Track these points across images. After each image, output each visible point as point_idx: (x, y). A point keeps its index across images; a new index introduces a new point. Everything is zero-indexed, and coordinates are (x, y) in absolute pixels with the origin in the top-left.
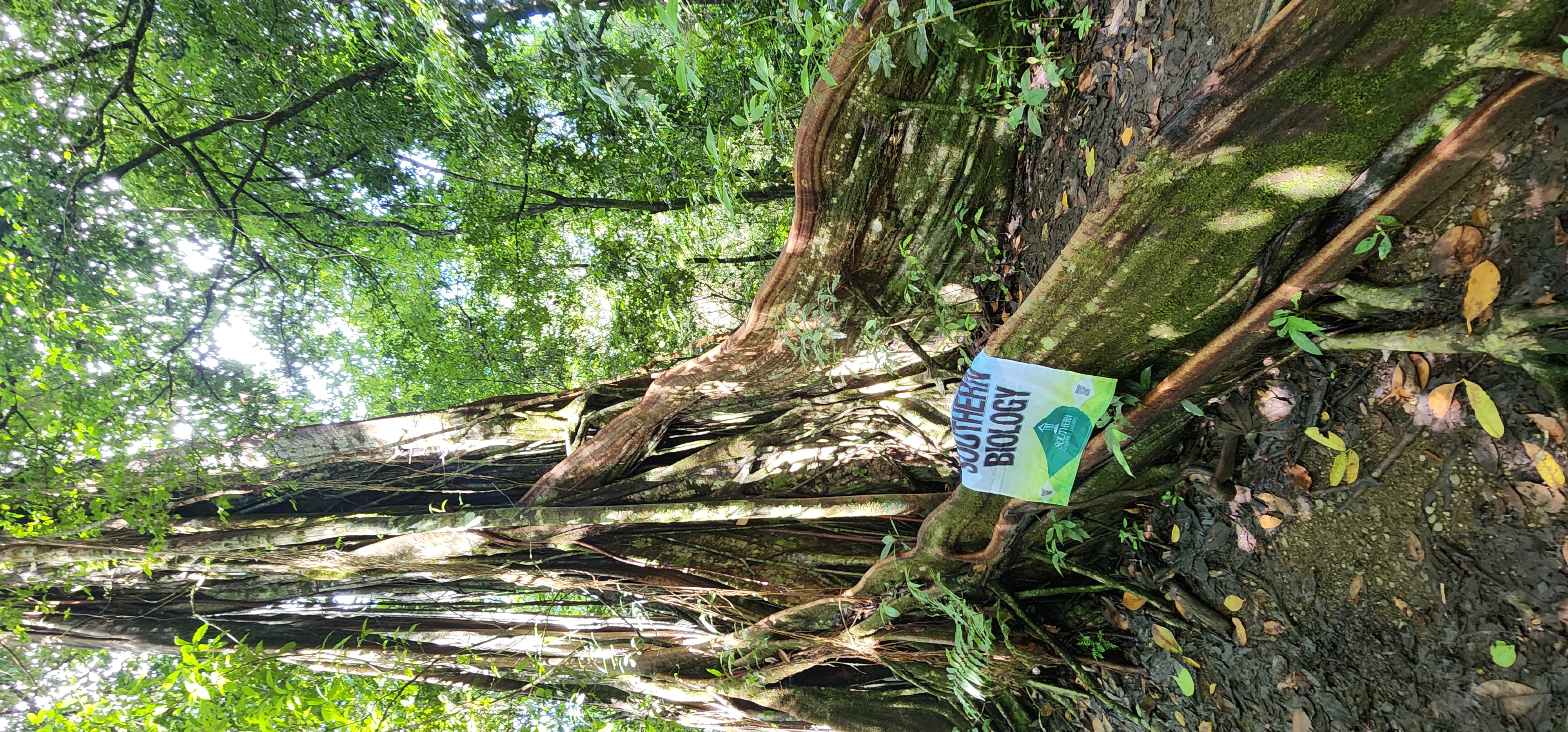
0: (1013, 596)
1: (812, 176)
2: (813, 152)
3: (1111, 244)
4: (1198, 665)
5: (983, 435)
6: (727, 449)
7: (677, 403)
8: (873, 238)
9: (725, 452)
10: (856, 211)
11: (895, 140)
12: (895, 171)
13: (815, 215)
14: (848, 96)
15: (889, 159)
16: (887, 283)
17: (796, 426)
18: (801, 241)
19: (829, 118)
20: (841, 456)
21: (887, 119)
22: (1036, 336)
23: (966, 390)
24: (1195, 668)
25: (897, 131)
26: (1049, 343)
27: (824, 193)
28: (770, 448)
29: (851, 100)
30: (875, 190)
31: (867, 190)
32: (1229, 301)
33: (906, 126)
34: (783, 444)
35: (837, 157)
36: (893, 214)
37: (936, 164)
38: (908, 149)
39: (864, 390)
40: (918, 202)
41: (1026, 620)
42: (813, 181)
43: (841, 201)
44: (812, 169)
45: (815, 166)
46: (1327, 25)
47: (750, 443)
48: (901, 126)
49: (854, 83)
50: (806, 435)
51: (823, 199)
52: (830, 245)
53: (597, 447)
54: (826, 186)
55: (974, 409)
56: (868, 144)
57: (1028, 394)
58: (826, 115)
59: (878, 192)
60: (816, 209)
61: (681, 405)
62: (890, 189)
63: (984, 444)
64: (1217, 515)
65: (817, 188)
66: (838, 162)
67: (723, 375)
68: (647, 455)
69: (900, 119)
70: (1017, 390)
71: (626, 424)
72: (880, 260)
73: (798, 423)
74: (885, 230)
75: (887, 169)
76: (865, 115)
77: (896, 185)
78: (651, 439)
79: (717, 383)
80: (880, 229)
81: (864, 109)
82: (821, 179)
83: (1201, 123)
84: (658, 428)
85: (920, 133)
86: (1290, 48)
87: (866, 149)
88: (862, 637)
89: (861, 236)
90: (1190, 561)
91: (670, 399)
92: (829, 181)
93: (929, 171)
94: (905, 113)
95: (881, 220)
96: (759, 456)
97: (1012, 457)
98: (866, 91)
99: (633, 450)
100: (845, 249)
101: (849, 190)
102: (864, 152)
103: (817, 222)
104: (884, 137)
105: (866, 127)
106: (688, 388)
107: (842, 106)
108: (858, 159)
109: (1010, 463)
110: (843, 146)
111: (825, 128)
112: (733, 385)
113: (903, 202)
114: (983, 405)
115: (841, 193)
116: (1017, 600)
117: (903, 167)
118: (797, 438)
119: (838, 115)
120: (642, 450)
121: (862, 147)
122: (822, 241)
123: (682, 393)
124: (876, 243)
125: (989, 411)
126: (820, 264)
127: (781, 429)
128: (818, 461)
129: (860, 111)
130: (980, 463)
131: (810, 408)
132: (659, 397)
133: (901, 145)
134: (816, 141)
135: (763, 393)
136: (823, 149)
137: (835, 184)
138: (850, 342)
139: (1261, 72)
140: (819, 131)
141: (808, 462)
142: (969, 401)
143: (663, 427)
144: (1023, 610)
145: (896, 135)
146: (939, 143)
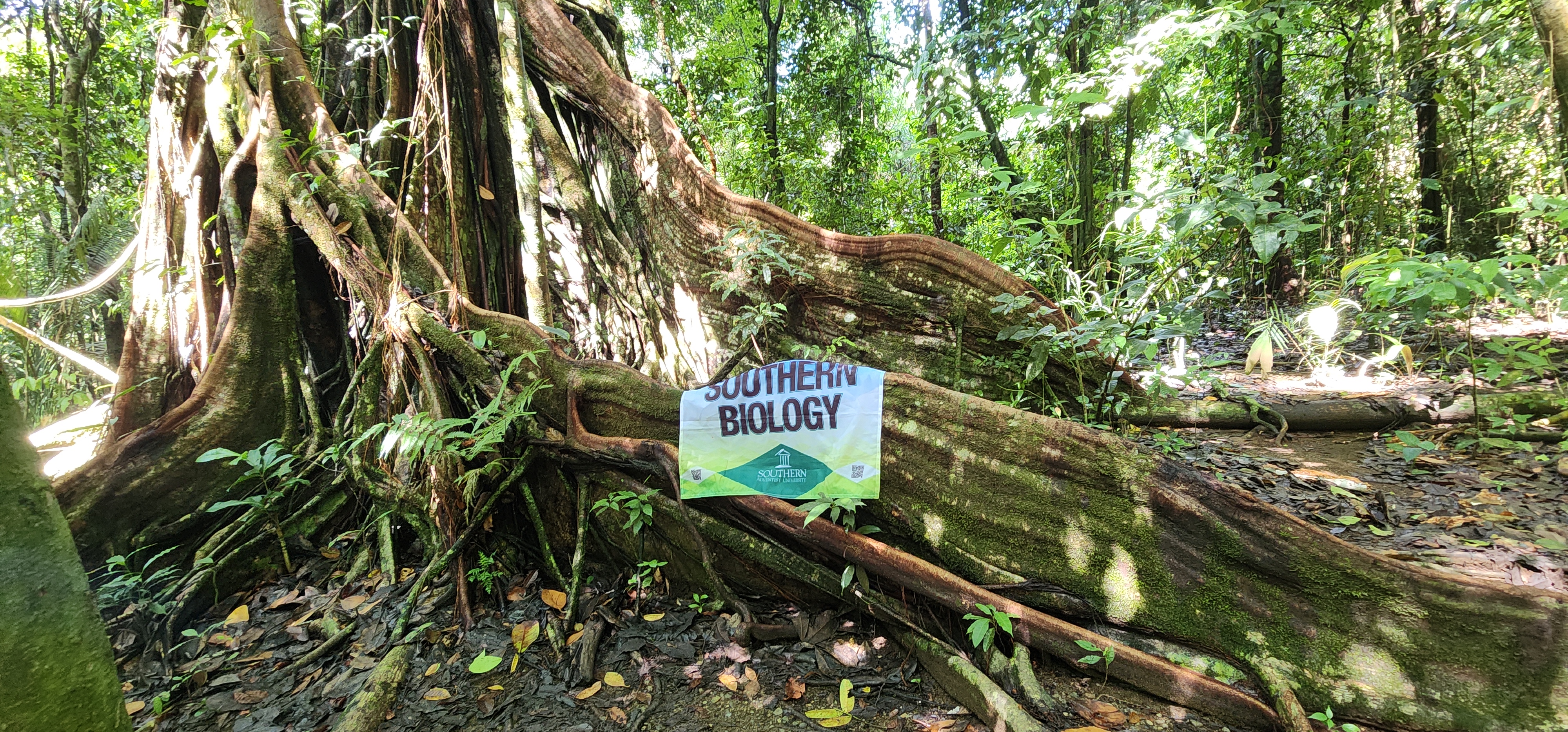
0: (523, 475)
1: (894, 251)
2: (915, 251)
3: (1046, 450)
4: (513, 669)
5: (762, 398)
6: (571, 177)
7: (625, 120)
8: (838, 315)
9: (567, 174)
10: (864, 295)
11: (927, 326)
12: (899, 330)
13: (858, 256)
14: (964, 280)
15: (910, 323)
16: (789, 334)
17: (607, 257)
18: (833, 243)
19: (945, 265)
20: (575, 308)
21: (946, 318)
22: (918, 414)
23: (826, 366)
24: (509, 668)
25: (935, 328)
26: (910, 428)
27: (879, 264)
28: (578, 226)
29: (961, 284)
30: (883, 312)
31: (884, 305)
32: (983, 569)
33: (939, 336)
34: (586, 241)
35: (911, 275)
36: (860, 332)
37: (906, 367)
38: (919, 340)
39: (663, 325)
40: (872, 354)
41: (498, 492)
42: (890, 252)
43: (872, 280)
44: (901, 251)
45: (903, 254)
46: (1286, 548)
47: (581, 203)
48: (939, 331)
49: (975, 286)
50: (599, 266)
51: (874, 263)
52: (830, 272)
53: (555, 22)
54: (885, 266)
55: (801, 380)
56: (924, 303)
57: (833, 424)
58: (948, 261)
59: (882, 315)
60: (865, 257)
61: (623, 125)
62: (883, 328)
63: (749, 401)
64: (699, 644)
65: (883, 257)
66: (906, 276)
67: (667, 169)
68: (548, 84)
69: (945, 330)
70: (838, 414)
71: (589, 61)
72: (813, 325)
73: (612, 259)
74: (845, 325)
75: (901, 322)
76: (949, 298)
77: (886, 333)
78: (570, 91)
79: (656, 164)
80: (846, 321)
81: (954, 296)
82: (891, 260)
83: (1182, 487)
84: (585, 100)
85: (933, 349)
86: (1261, 529)
87: (920, 301)
88: (407, 318)
89: (840, 303)
90: (634, 634)
91: (629, 112)
92: (890, 268)
93: (900, 362)
94: (950, 333)
95: (855, 321)
96: (567, 214)
97: (735, 432)
98: (968, 297)
99: (555, 68)
100: (828, 287)
101: (882, 287)
102: (917, 299)
103: (851, 258)
104: (930, 316)
105: (939, 298)
106: (647, 131)
107: (955, 276)
108: (910, 294)
109: (725, 432)
110: (920, 279)
111: (934, 261)
112: (654, 183)
113: (870, 340)
114: (810, 387)
115: (879, 280)
116: (519, 480)
117: (902, 337)
118: (594, 258)
119: (947, 273)
120: (556, 78)
121: (921, 297)
122: (832, 264)
123: (640, 124)
124: (833, 317)
125: (801, 396)
126: (811, 264)
127: (603, 239)
128: (566, 283)
129: (952, 293)
130: (722, 401)
131: (632, 270)
132: (631, 99)
133: (923, 333)
134: (925, 254)
135: (644, 217)
136: (918, 261)
137: (887, 274)
138: (718, 304)
139: (1236, 517)
140: (934, 256)
141: (564, 270)
142: (810, 374)
143: (586, 105)
144: (508, 488)
145: (932, 327)
146: (924, 368)
